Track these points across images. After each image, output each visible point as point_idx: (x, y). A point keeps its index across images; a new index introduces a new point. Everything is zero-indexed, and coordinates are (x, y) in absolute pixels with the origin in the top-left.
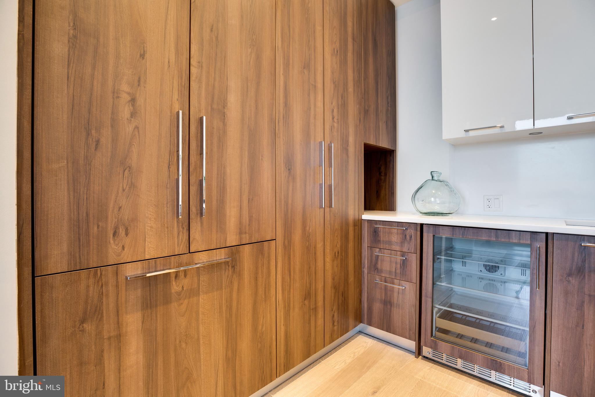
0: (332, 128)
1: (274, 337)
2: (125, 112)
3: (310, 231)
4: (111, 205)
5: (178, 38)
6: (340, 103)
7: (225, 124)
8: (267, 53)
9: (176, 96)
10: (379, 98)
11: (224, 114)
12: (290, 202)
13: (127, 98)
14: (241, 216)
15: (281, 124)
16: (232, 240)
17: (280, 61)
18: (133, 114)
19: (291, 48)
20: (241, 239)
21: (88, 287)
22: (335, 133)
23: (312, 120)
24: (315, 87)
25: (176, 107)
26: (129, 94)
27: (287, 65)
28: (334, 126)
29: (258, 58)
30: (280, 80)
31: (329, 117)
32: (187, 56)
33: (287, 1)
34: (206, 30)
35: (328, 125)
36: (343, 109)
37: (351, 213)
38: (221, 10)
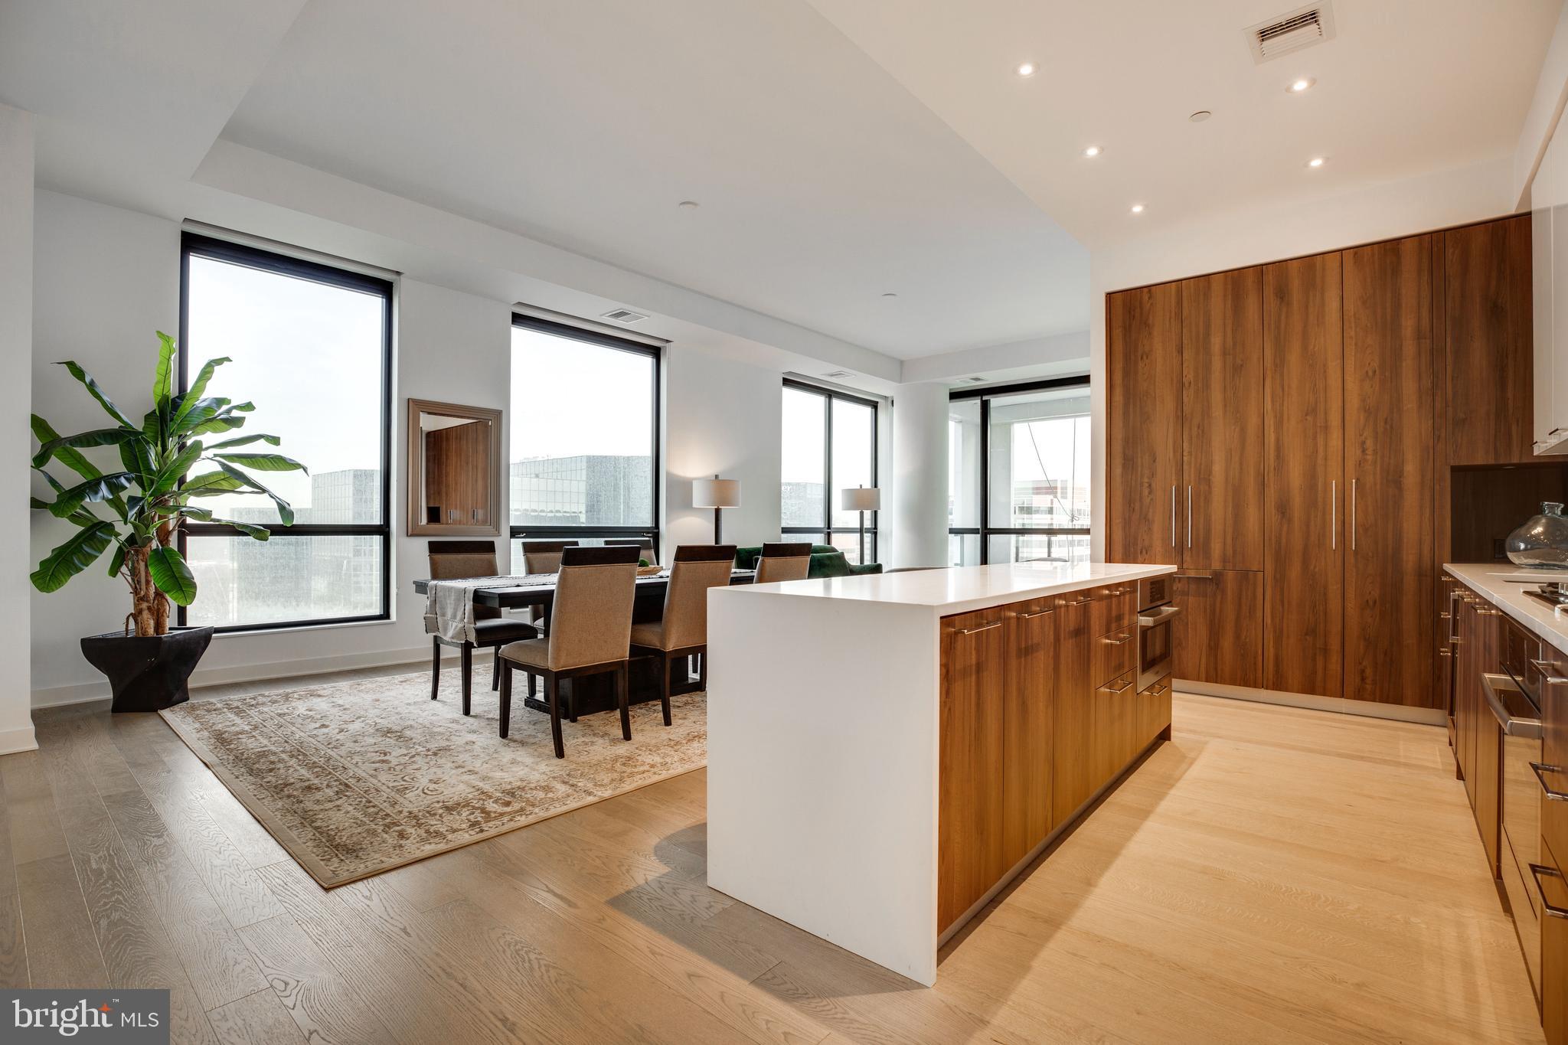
0: (1360, 464)
1: (1260, 652)
2: (1146, 492)
3: (1317, 570)
5: (1175, 442)
6: (1380, 430)
7: (1210, 487)
8: (1253, 421)
9: (1174, 478)
12: (1284, 541)
13: (1147, 485)
14: (1224, 549)
15: (1272, 475)
16: (1216, 565)
17: (1270, 422)
18: (1150, 493)
19: (1287, 404)
20: (1224, 567)
22: (1368, 467)
23: (1320, 461)
24: (1326, 428)
25: (1174, 483)
26: (1148, 483)
27: (1280, 422)
28: (1365, 460)
29: (1243, 430)
30: (1270, 438)
31: (1354, 453)
32: (1180, 451)
33: (1280, 363)
34: (1195, 430)
35: (1350, 465)
36: (1389, 432)
37: (1408, 558)
38: (1206, 411)
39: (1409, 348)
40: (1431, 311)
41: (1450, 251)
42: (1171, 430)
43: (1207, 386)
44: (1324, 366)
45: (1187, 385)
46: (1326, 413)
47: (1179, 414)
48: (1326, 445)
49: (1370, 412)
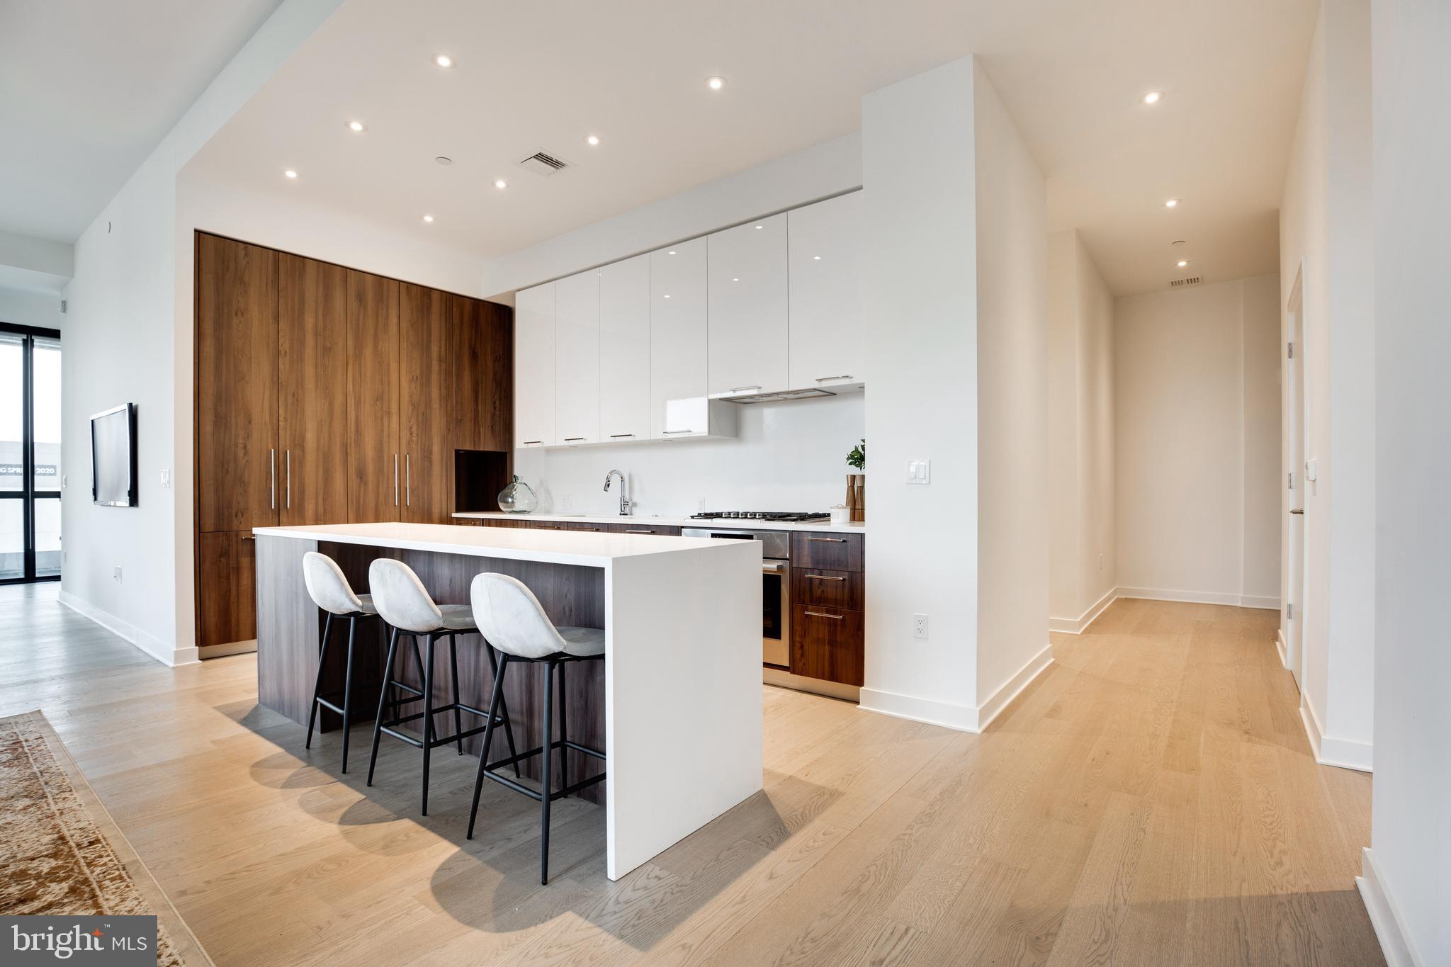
0: (409, 443)
2: (241, 453)
4: (234, 501)
5: (271, 407)
6: (420, 419)
7: (303, 452)
8: (338, 398)
9: (270, 441)
10: (480, 403)
11: (303, 446)
12: (362, 500)
13: (242, 446)
14: (317, 509)
17: (351, 401)
18: (245, 454)
19: (362, 389)
21: (223, 540)
22: (414, 446)
23: (385, 439)
24: (389, 413)
25: (270, 446)
26: (243, 444)
27: (358, 403)
28: (412, 440)
29: (331, 405)
30: (352, 417)
31: (405, 435)
32: (276, 416)
33: (359, 355)
34: (290, 397)
35: (404, 442)
36: (425, 424)
37: (436, 511)
38: (300, 382)
39: (435, 366)
40: (446, 345)
41: (455, 309)
42: (267, 394)
43: (301, 359)
44: (388, 365)
45: (282, 353)
46: (389, 401)
47: (275, 379)
48: (389, 426)
49: (414, 406)
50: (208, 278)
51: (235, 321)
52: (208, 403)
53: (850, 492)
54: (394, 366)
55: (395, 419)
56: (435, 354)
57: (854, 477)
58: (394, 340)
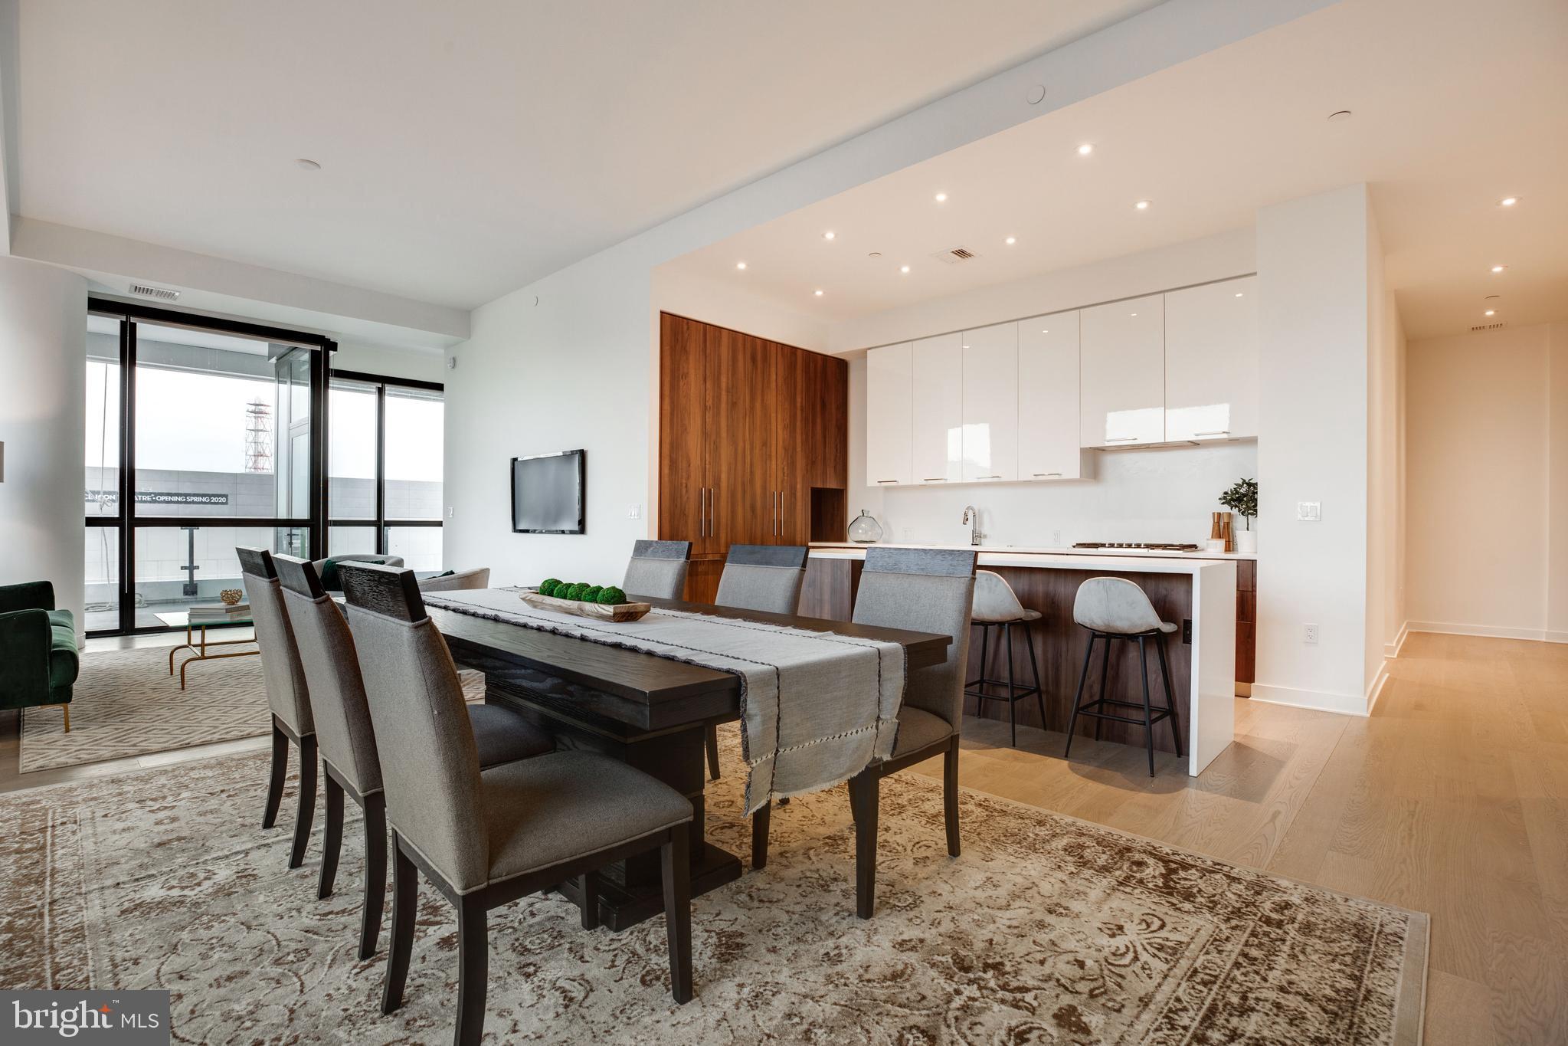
0: (783, 481)
4: (680, 531)
6: (790, 462)
8: (741, 444)
9: (701, 481)
10: (827, 446)
11: (720, 486)
13: (685, 485)
14: (727, 537)
15: (748, 485)
17: (748, 447)
18: (687, 492)
19: (754, 437)
22: (786, 483)
23: (768, 478)
24: (770, 456)
25: (701, 484)
26: (685, 483)
27: (752, 448)
28: (784, 479)
29: (736, 450)
30: (748, 460)
31: (780, 474)
32: (704, 460)
33: (752, 408)
34: (712, 445)
35: (779, 480)
36: (792, 464)
37: (798, 539)
38: (718, 434)
39: (799, 416)
40: (806, 396)
41: (810, 365)
42: (699, 443)
43: (719, 413)
44: (770, 415)
45: (708, 408)
46: (770, 447)
47: (704, 430)
48: (770, 468)
49: (786, 450)
50: (667, 348)
51: (681, 384)
52: (666, 451)
53: (1216, 528)
54: (773, 415)
55: (774, 462)
56: (799, 405)
57: (1219, 515)
58: (774, 393)
